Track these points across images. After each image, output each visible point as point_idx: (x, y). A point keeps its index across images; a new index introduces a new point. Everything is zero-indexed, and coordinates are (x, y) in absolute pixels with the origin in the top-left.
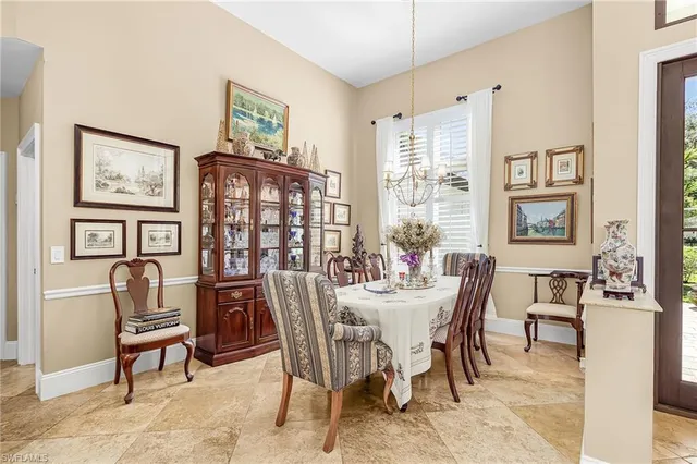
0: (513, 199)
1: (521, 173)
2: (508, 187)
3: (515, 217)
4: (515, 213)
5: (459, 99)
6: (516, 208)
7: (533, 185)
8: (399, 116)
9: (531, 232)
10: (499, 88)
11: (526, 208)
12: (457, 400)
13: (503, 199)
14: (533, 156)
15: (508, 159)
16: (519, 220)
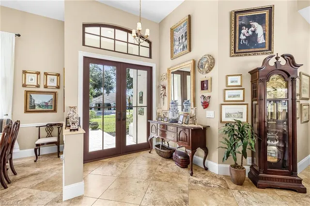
0: (27, 92)
1: (32, 80)
2: (24, 86)
3: (29, 100)
6: (29, 96)
7: (38, 86)
9: (37, 107)
10: (19, 36)
11: (33, 96)
13: (22, 91)
14: (38, 73)
15: (25, 72)
16: (31, 102)
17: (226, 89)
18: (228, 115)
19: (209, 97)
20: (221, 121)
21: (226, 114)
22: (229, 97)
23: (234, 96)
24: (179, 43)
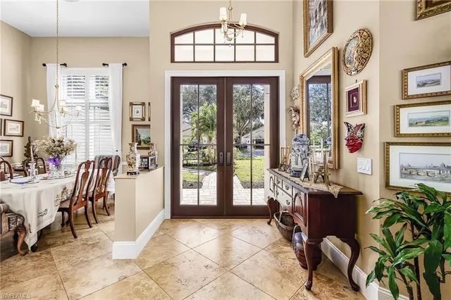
0: (133, 126)
1: (138, 112)
2: (131, 119)
3: (135, 136)
4: (135, 133)
5: (104, 65)
6: (135, 131)
7: (143, 119)
8: (65, 65)
9: (142, 143)
10: (125, 64)
11: (140, 130)
12: (75, 237)
13: (129, 125)
14: (143, 104)
15: (132, 104)
16: (137, 137)
17: (401, 106)
18: (407, 172)
19: (362, 127)
20: (387, 185)
21: (402, 168)
22: (411, 125)
23: (428, 122)
24: (316, 21)
